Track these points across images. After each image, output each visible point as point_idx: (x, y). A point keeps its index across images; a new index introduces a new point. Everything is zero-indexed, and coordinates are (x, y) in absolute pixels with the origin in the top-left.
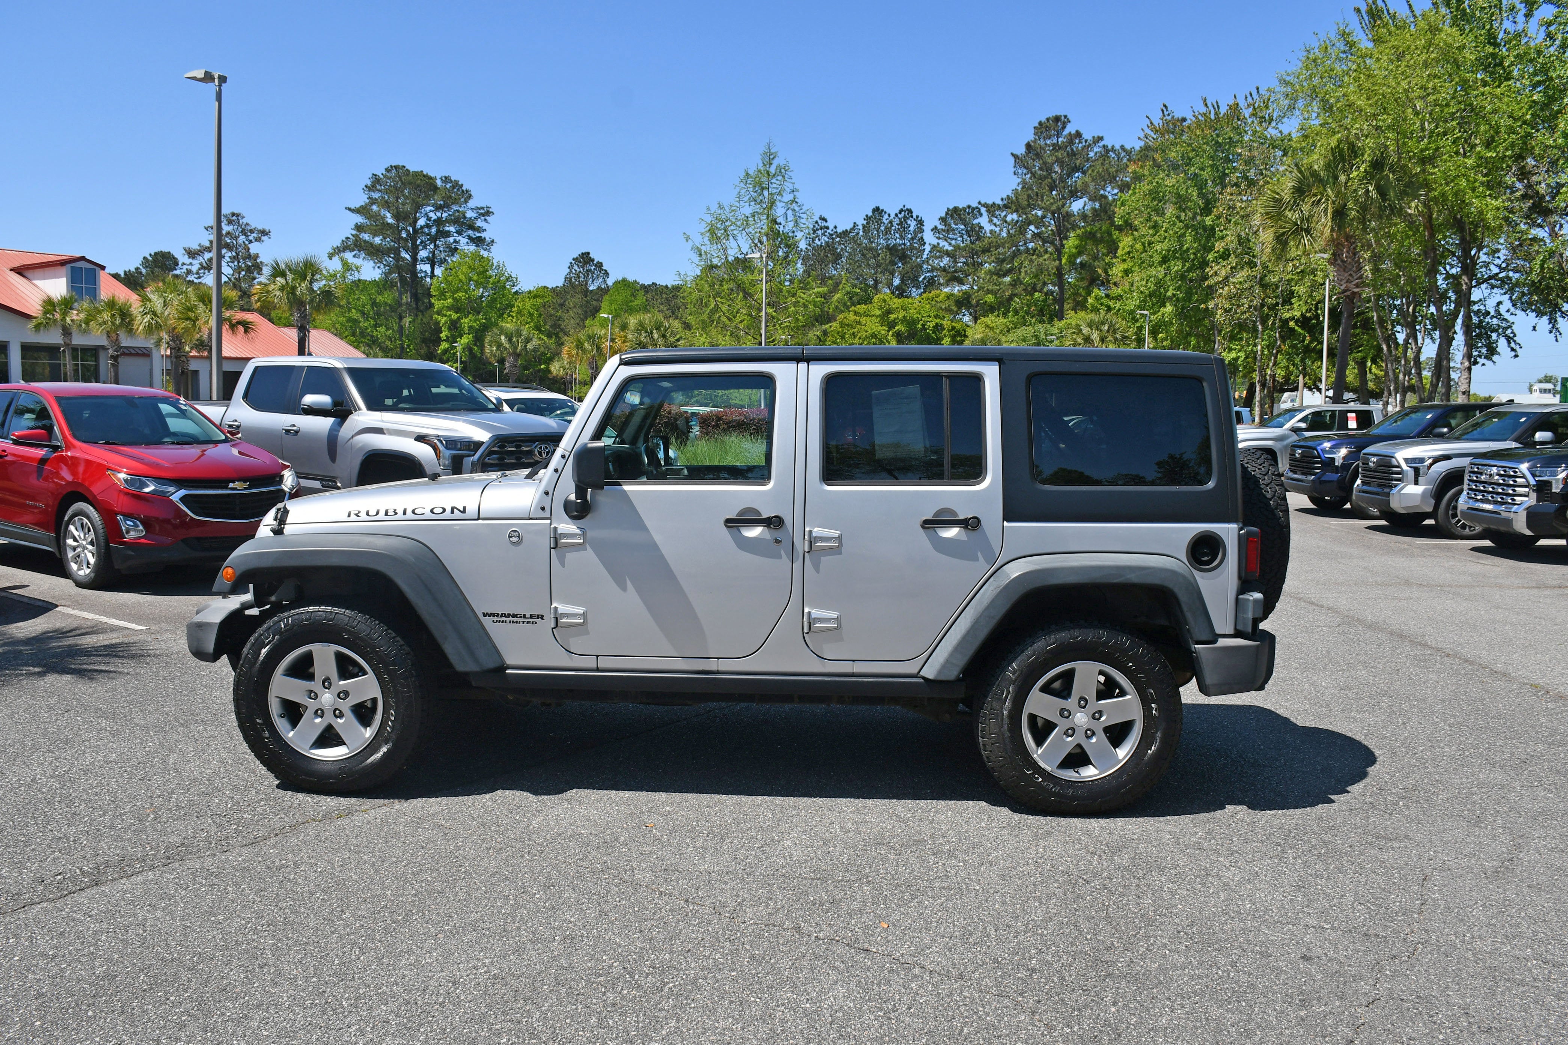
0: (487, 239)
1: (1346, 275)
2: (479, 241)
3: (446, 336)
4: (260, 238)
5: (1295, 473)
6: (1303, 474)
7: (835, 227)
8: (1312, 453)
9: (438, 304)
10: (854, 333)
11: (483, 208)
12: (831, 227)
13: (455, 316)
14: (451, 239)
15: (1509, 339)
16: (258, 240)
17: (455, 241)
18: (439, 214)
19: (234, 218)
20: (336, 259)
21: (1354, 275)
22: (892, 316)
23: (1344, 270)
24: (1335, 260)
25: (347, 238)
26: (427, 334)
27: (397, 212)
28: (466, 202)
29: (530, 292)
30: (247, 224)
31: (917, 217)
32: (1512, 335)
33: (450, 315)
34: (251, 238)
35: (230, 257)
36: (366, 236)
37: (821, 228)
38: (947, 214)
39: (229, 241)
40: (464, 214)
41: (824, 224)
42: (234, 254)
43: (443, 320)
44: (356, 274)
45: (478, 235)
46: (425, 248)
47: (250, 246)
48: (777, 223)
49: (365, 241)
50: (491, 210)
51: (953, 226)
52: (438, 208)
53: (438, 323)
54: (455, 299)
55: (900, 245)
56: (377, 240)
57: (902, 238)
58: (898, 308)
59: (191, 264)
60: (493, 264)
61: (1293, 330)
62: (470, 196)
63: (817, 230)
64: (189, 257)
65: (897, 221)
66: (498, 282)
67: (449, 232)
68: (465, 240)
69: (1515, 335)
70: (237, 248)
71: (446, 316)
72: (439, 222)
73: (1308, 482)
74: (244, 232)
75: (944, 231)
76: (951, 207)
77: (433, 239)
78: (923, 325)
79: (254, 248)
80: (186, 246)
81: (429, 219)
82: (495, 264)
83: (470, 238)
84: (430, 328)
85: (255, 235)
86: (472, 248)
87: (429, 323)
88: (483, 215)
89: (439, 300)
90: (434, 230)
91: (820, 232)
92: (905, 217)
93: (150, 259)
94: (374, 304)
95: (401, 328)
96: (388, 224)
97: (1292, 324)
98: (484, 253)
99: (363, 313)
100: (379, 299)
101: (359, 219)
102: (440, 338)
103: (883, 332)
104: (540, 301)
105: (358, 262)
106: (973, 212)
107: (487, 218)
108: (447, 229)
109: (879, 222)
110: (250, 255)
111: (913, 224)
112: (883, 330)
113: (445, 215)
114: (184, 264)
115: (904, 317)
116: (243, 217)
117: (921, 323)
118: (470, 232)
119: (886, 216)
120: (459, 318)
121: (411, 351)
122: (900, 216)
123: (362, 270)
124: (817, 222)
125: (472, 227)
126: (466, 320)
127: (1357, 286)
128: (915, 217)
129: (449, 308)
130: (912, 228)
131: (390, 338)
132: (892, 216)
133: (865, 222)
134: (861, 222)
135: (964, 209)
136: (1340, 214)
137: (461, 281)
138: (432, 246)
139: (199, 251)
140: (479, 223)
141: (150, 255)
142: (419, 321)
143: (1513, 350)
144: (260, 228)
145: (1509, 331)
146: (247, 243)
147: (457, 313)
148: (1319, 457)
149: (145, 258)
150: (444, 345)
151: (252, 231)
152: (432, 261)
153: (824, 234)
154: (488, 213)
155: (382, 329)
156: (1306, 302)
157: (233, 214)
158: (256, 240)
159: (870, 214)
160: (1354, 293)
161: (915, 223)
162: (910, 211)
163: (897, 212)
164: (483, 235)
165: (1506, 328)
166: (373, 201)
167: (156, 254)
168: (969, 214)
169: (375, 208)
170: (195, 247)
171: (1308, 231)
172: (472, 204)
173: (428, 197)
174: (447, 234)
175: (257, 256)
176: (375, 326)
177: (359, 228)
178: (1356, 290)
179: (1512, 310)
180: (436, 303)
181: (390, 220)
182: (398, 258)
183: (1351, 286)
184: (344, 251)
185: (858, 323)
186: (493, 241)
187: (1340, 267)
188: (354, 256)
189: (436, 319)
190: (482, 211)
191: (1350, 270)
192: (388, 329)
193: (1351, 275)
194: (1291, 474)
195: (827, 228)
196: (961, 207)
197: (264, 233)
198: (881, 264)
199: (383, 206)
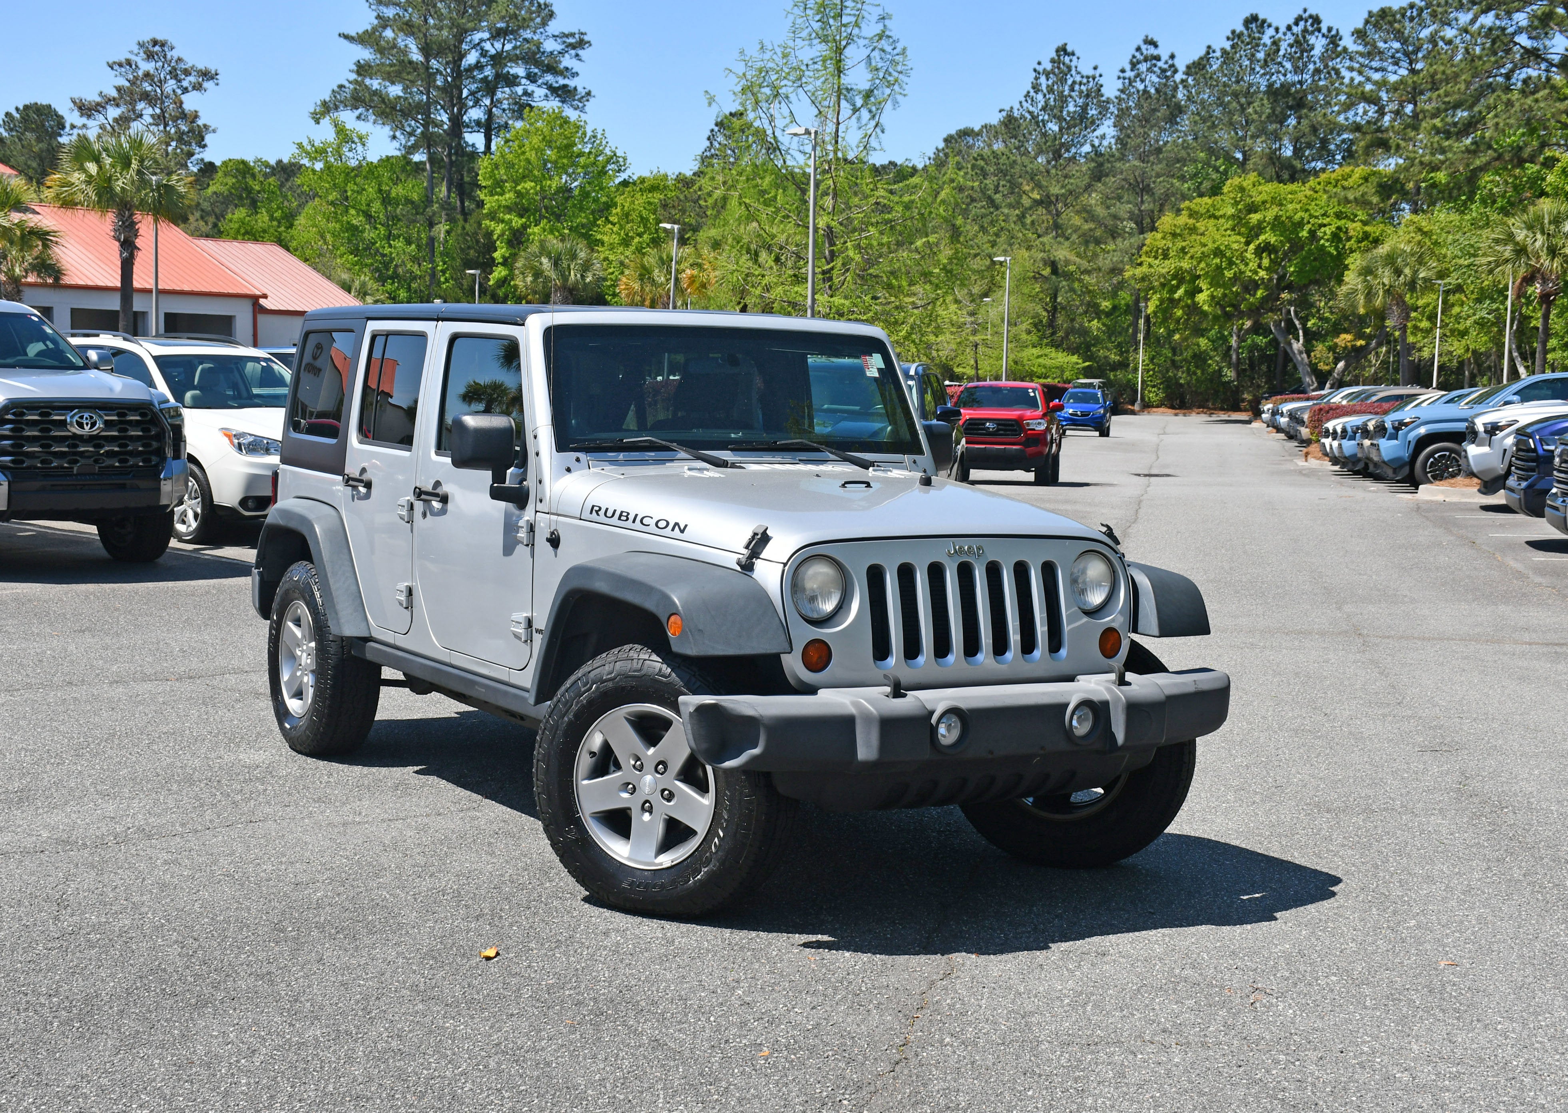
0: (580, 89)
2: (565, 94)
3: (503, 257)
4: (200, 85)
7: (1172, 57)
9: (490, 202)
10: (1183, 249)
11: (572, 35)
12: (1165, 57)
13: (517, 222)
14: (519, 90)
16: (198, 87)
17: (526, 93)
18: (498, 46)
19: (157, 48)
20: (326, 122)
22: (1255, 218)
25: (341, 87)
26: (472, 252)
27: (426, 43)
28: (544, 24)
29: (643, 180)
30: (179, 60)
31: (1330, 29)
33: (511, 221)
34: (185, 84)
35: (152, 116)
36: (375, 84)
37: (1146, 60)
38: (1367, 22)
39: (149, 88)
40: (539, 45)
41: (1152, 51)
42: (158, 111)
43: (499, 229)
44: (360, 148)
45: (562, 81)
46: (477, 103)
47: (183, 97)
48: (1066, 53)
49: (376, 93)
50: (586, 38)
51: (1381, 45)
52: (497, 34)
53: (489, 234)
54: (519, 194)
55: (1294, 84)
56: (395, 90)
57: (1297, 70)
58: (1264, 202)
59: (84, 126)
60: (585, 134)
62: (551, 15)
63: (1139, 62)
64: (82, 115)
65: (1290, 39)
66: (594, 164)
67: (516, 77)
68: (543, 91)
70: (163, 102)
71: (503, 221)
72: (498, 59)
74: (173, 74)
75: (1362, 55)
76: (1375, 9)
77: (490, 87)
78: (1312, 233)
79: (191, 101)
80: (76, 96)
81: (484, 53)
82: (589, 134)
83: (550, 88)
84: (478, 241)
85: (192, 79)
86: (553, 104)
87: (476, 233)
88: (573, 46)
89: (492, 195)
90: (488, 72)
91: (1143, 67)
92: (1305, 31)
93: (17, 116)
94: (386, 200)
95: (432, 240)
96: (411, 62)
98: (571, 114)
99: (368, 216)
100: (397, 191)
101: (365, 54)
102: (493, 259)
103: (1235, 246)
104: (656, 197)
105: (363, 127)
106: (1419, 15)
107: (581, 52)
108: (512, 71)
109: (1255, 44)
110: (183, 112)
111: (1319, 44)
112: (1236, 242)
113: (508, 47)
114: (73, 127)
115: (1277, 218)
116: (172, 48)
117: (1307, 227)
118: (549, 78)
119: (1270, 32)
120: (525, 227)
121: (447, 280)
122: (1295, 29)
123: (370, 143)
124: (1138, 49)
125: (552, 69)
126: (536, 230)
128: (1324, 30)
129: (509, 209)
130: (1317, 51)
131: (415, 259)
132: (1283, 29)
133: (1227, 45)
134: (1221, 43)
135: (1403, 12)
137: (528, 161)
138: (487, 102)
139: (98, 104)
140: (567, 61)
141: (17, 109)
142: (459, 231)
144: (201, 66)
146: (179, 92)
147: (522, 216)
149: (7, 114)
150: (499, 272)
151: (187, 73)
152: (488, 127)
153: (1149, 70)
154: (581, 43)
155: (399, 244)
157: (155, 43)
158: (194, 88)
159: (1239, 28)
161: (1324, 41)
162: (1316, 20)
163: (1291, 21)
164: (571, 83)
166: (384, 22)
167: (26, 107)
168: (1412, 19)
169: (389, 34)
170: (92, 97)
172: (554, 27)
173: (479, 17)
174: (512, 81)
175: (196, 116)
176: (389, 237)
177: (362, 69)
180: (487, 199)
181: (416, 56)
182: (428, 122)
184: (336, 108)
185: (1193, 230)
186: (589, 94)
188: (358, 118)
189: (487, 227)
190: (571, 40)
192: (409, 242)
195: (1158, 58)
196: (1395, 7)
197: (207, 75)
198: (1253, 121)
199: (401, 30)
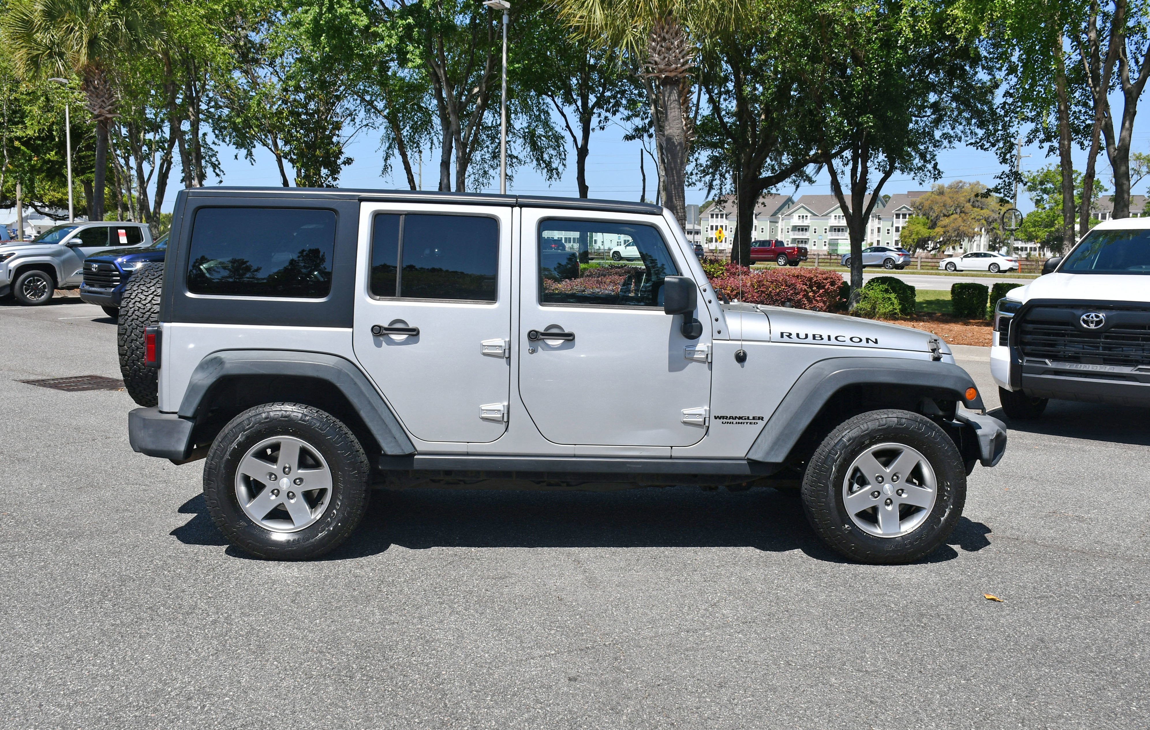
1: (99, 101)
5: (92, 286)
6: (101, 286)
8: (110, 267)
15: (215, 166)
21: (106, 101)
23: (97, 96)
24: (88, 86)
32: (217, 163)
61: (19, 149)
69: (219, 164)
73: (108, 294)
97: (17, 143)
127: (110, 112)
136: (93, 43)
143: (217, 175)
145: (214, 159)
148: (117, 270)
156: (39, 122)
160: (107, 119)
165: (212, 156)
171: (61, 55)
178: (109, 116)
179: (216, 141)
183: (104, 111)
187: (93, 93)
191: (103, 96)
193: (103, 101)
194: (87, 288)
